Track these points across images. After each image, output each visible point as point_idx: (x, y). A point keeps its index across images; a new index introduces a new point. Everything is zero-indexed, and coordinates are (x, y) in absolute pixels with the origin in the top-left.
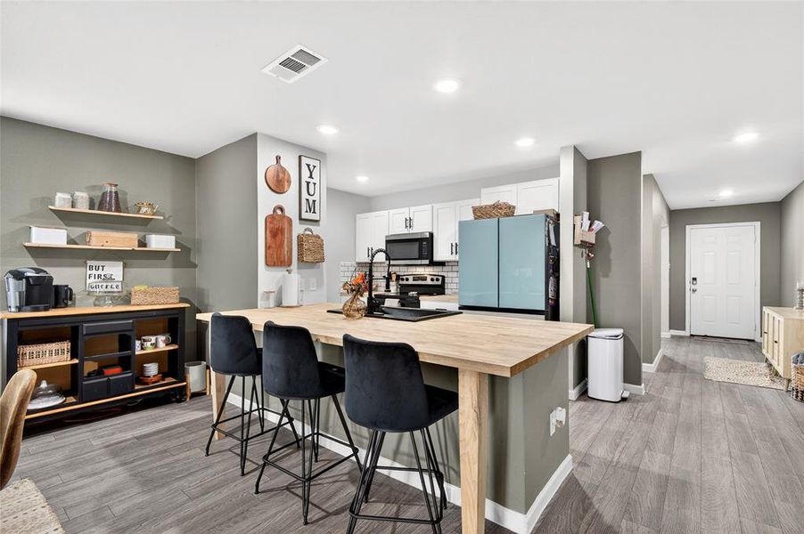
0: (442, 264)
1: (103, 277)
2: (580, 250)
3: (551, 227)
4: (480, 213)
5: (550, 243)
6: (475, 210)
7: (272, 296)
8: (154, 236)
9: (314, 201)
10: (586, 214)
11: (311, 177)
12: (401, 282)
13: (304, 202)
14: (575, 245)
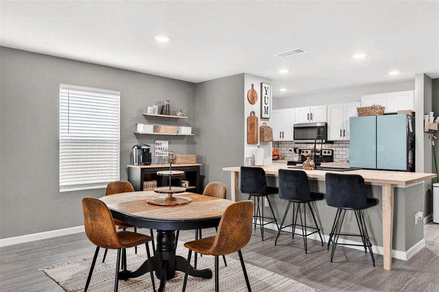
0: (332, 142)
1: (165, 149)
2: (428, 135)
3: (410, 121)
4: (362, 112)
5: (409, 131)
6: (359, 110)
7: (250, 159)
8: (183, 127)
9: (268, 107)
10: (432, 113)
11: (266, 94)
12: (302, 154)
13: (263, 108)
14: (424, 132)
